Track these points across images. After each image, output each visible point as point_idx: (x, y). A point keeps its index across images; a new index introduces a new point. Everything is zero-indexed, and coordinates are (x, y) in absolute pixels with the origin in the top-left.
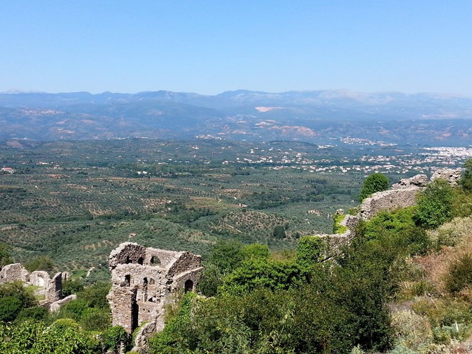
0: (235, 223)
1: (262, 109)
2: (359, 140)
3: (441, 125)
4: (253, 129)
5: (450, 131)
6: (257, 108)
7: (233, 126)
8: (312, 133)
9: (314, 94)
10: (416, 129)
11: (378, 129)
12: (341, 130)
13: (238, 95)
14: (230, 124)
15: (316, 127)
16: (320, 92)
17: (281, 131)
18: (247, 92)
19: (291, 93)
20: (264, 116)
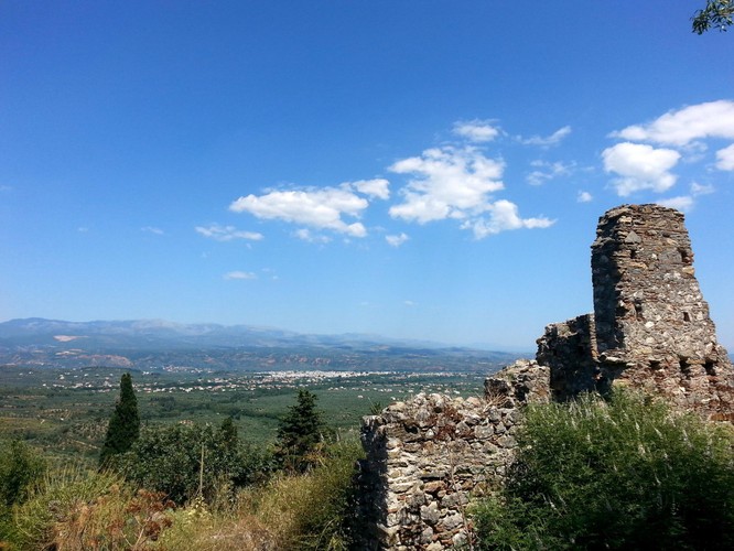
0: (85, 437)
1: (64, 338)
2: (185, 369)
3: (265, 353)
4: (53, 359)
5: (273, 358)
6: (57, 337)
7: (28, 356)
8: (129, 363)
9: (127, 324)
10: (241, 356)
11: (203, 357)
12: (163, 358)
13: (31, 324)
14: (22, 354)
15: (132, 356)
16: (132, 322)
17: (90, 361)
18: (41, 320)
19: (97, 322)
20: (67, 345)
